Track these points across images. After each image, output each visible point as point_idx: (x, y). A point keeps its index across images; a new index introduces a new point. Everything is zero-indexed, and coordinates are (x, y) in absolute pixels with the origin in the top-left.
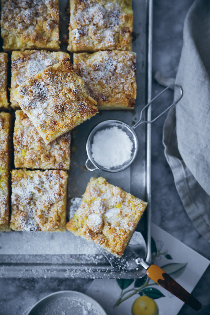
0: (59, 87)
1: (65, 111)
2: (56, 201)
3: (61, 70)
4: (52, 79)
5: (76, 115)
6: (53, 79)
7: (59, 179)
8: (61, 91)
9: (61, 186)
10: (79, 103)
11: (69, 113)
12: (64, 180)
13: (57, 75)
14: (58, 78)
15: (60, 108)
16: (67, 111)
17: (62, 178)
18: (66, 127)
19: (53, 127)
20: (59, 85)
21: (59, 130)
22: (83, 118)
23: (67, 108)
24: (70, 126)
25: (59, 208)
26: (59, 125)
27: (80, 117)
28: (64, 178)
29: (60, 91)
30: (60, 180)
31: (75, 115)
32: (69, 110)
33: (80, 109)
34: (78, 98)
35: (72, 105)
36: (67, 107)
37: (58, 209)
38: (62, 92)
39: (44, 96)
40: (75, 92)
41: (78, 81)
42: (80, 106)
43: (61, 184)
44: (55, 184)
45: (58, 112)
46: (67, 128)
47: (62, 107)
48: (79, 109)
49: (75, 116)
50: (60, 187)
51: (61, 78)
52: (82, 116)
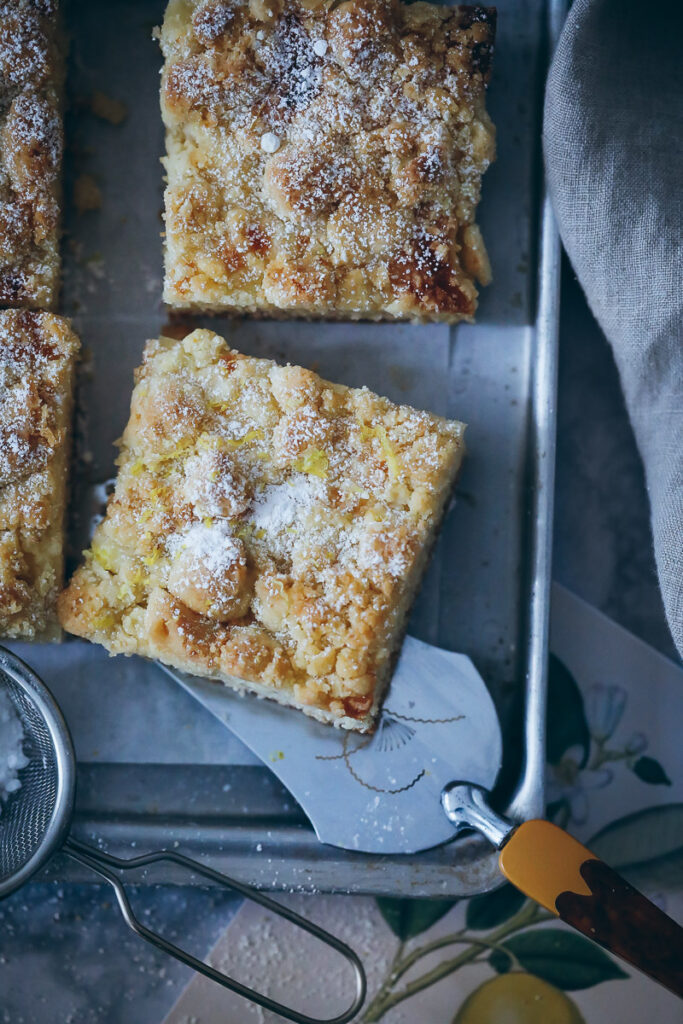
0: (374, 107)
1: (336, 219)
2: (13, 473)
3: (431, 42)
4: (366, 54)
5: (370, 269)
6: (373, 56)
7: (32, 358)
8: (374, 128)
9: (41, 392)
10: (415, 227)
11: (343, 239)
12: (54, 363)
13: (399, 53)
14: (396, 66)
15: (319, 193)
16: (344, 226)
17: (48, 351)
18: (293, 288)
19: (238, 256)
20: (380, 98)
21: (253, 283)
22: (391, 301)
23: (351, 212)
24: (312, 299)
25: (26, 509)
26: (267, 261)
27: (379, 284)
28: (55, 352)
29: (369, 126)
30: (37, 364)
31: (363, 265)
32: (350, 228)
33: (404, 254)
34: (422, 204)
35: (379, 213)
36: (356, 209)
37: (21, 516)
38: (375, 133)
39: (288, 103)
40: (428, 171)
41: (473, 134)
42: (412, 240)
43: (43, 383)
44: (8, 386)
45: (302, 207)
46: (295, 297)
47: (332, 197)
48: (395, 252)
49: (362, 271)
50: (33, 400)
51: (410, 78)
52: (388, 289)
